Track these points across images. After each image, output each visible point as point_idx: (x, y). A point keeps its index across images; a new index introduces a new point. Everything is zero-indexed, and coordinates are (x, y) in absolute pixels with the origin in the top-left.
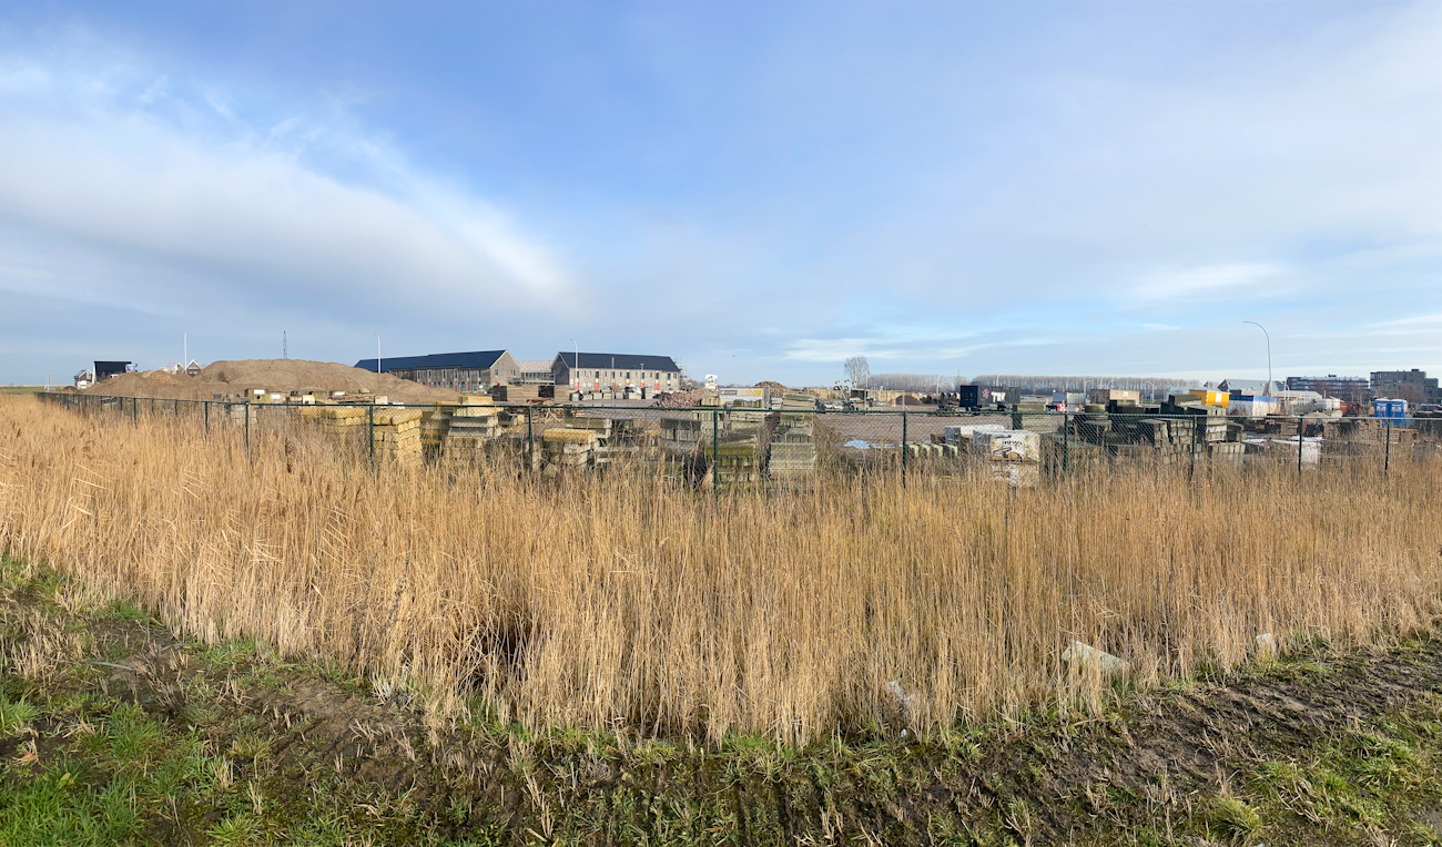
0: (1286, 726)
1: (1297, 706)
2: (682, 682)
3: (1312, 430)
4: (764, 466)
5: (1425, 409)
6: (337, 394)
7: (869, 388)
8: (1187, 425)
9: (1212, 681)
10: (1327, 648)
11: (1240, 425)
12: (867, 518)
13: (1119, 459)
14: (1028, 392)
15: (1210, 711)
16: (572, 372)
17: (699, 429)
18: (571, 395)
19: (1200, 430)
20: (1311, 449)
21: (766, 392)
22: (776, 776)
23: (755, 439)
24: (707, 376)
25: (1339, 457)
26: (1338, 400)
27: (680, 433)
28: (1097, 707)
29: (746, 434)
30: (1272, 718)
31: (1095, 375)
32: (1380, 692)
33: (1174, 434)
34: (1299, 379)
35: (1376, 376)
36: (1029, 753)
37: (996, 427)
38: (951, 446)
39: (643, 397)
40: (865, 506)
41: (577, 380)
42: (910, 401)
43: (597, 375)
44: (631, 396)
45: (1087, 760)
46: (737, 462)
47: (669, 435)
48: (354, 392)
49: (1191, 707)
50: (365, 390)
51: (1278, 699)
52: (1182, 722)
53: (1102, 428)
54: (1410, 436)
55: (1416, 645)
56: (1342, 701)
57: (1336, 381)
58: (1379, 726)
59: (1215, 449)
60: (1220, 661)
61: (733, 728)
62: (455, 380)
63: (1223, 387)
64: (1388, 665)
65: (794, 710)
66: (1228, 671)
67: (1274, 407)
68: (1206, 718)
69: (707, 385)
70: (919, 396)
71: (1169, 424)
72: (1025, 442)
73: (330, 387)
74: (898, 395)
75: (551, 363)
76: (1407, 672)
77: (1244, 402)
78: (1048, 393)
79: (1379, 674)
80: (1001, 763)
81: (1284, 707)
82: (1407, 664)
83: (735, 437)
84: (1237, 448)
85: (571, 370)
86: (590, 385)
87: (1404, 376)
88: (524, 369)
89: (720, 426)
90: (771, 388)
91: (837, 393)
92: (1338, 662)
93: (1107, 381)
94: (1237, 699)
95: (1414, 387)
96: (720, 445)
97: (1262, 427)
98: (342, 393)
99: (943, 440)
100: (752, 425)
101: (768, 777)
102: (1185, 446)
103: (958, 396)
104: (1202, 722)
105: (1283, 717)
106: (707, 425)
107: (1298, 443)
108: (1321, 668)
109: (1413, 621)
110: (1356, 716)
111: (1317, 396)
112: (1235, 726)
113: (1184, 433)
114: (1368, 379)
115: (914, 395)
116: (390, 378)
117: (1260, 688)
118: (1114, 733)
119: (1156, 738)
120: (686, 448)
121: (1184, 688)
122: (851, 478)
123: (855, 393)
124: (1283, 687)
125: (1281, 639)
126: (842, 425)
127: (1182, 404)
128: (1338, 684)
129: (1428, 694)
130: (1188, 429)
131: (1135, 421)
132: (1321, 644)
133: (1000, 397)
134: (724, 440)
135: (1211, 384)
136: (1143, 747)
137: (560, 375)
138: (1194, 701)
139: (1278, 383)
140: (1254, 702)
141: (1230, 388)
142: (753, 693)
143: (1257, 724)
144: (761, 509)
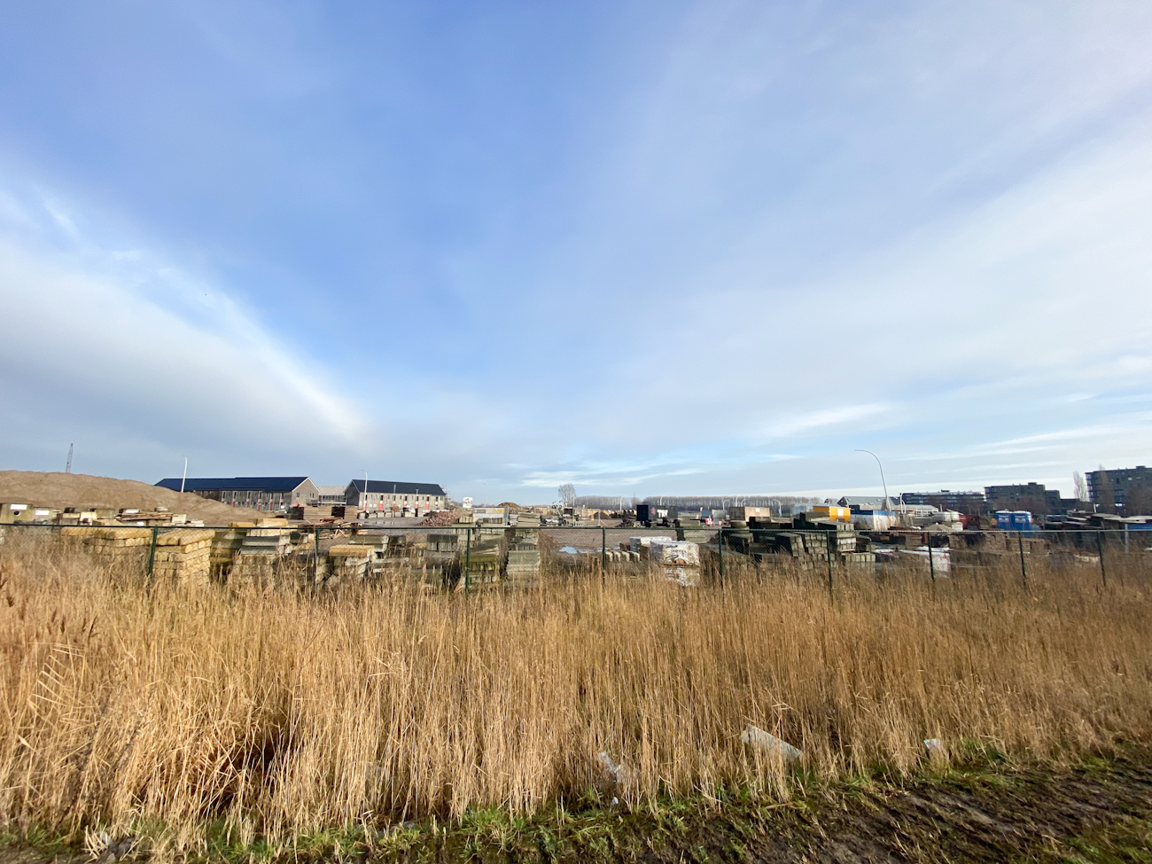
0: (976, 838)
1: (984, 819)
2: (431, 766)
3: (937, 541)
4: (503, 572)
5: (1053, 520)
6: (128, 512)
7: (576, 506)
8: (819, 538)
9: (890, 782)
10: (1004, 761)
11: (867, 538)
12: (577, 612)
13: (764, 565)
14: (682, 509)
15: (895, 813)
16: (362, 495)
17: (456, 542)
18: (359, 515)
19: (832, 542)
20: (941, 559)
21: (506, 510)
22: (509, 846)
23: (497, 548)
24: (465, 499)
25: (970, 566)
26: (957, 513)
27: (442, 545)
28: (784, 793)
29: (490, 544)
30: (958, 828)
31: (730, 496)
32: (1072, 812)
33: (808, 545)
34: (912, 494)
35: (991, 491)
36: (729, 830)
37: (665, 539)
38: (635, 553)
39: (416, 515)
40: (576, 601)
41: (365, 502)
42: (604, 517)
43: (382, 498)
44: (407, 515)
45: (783, 845)
46: (483, 567)
47: (433, 547)
48: (149, 511)
49: (874, 807)
50: (162, 509)
51: (962, 809)
52: (868, 820)
53: (746, 540)
54: (1041, 547)
55: (1101, 763)
56: (1032, 819)
57: (950, 495)
58: (1078, 849)
59: (848, 559)
60: (894, 762)
61: (472, 804)
62: (259, 500)
63: (842, 503)
64: (1074, 784)
65: (524, 783)
66: (904, 774)
67: (893, 520)
68: (893, 821)
69: (465, 506)
70: (609, 512)
71: (803, 537)
72: (688, 551)
73: (121, 505)
74: (595, 512)
75: (345, 488)
76: (1097, 792)
77: (864, 516)
78: (697, 509)
79: (1067, 792)
80: (704, 837)
81: (969, 818)
82: (1094, 783)
83: (483, 547)
84: (868, 557)
85: (361, 494)
86: (375, 506)
87: (1021, 488)
88: (322, 493)
89: (472, 538)
90: (509, 507)
91: (554, 511)
92: (1018, 776)
93: (740, 500)
94: (919, 804)
95: (1034, 498)
96: (472, 554)
97: (887, 538)
98: (136, 511)
99: (629, 548)
100: (495, 537)
101: (502, 848)
102: (820, 556)
103: (635, 512)
104: (888, 823)
105: (972, 829)
106: (463, 538)
107: (928, 554)
108: (1002, 781)
109: (1093, 737)
110: (1050, 835)
111: (934, 510)
112: (924, 832)
113: (817, 545)
114: (983, 493)
115: (605, 512)
116: (193, 497)
117: (940, 795)
118: (805, 822)
119: (846, 833)
120: (446, 557)
121: (864, 786)
122: (566, 579)
123: (567, 511)
124: (965, 796)
125: (953, 747)
126: (559, 537)
127: (812, 520)
128: (1024, 800)
129: (1127, 818)
130: (821, 541)
131: (772, 534)
132: (996, 756)
133: (664, 513)
134: (474, 549)
135: (831, 501)
136: (836, 840)
137: (352, 498)
138: (876, 801)
139: (893, 499)
140: (938, 810)
141: (848, 504)
142: (490, 768)
143: (945, 833)
144: (500, 605)
